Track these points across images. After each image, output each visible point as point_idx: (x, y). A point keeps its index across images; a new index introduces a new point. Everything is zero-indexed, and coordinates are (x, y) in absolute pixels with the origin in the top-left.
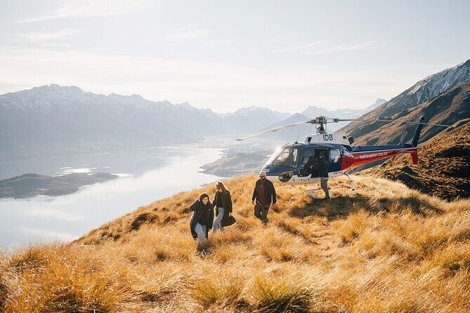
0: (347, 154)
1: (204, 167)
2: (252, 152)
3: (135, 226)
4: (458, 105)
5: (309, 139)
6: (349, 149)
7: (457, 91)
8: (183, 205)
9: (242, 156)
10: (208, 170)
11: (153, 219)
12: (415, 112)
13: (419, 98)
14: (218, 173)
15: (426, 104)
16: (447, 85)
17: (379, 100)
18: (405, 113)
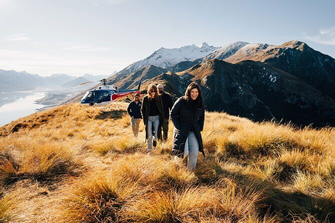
0: (115, 93)
1: (37, 101)
2: (60, 94)
3: (16, 129)
4: (144, 74)
5: (100, 88)
6: (116, 92)
7: (144, 69)
8: (41, 118)
9: (55, 96)
10: (38, 102)
11: (25, 126)
12: (129, 77)
13: (130, 71)
14: (43, 104)
15: (133, 74)
16: (140, 66)
17: (115, 72)
18: (125, 77)
